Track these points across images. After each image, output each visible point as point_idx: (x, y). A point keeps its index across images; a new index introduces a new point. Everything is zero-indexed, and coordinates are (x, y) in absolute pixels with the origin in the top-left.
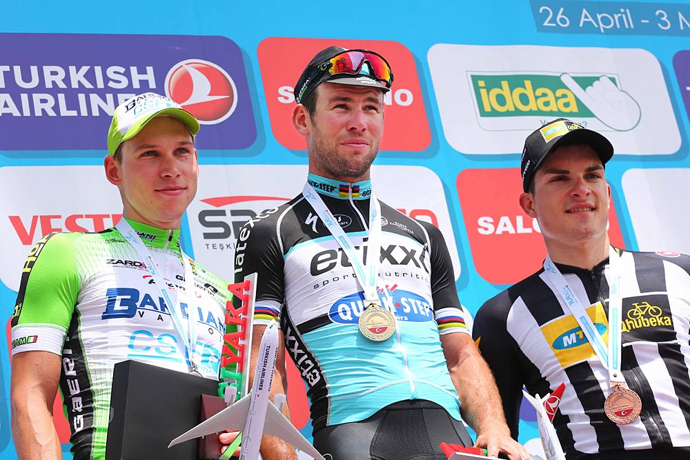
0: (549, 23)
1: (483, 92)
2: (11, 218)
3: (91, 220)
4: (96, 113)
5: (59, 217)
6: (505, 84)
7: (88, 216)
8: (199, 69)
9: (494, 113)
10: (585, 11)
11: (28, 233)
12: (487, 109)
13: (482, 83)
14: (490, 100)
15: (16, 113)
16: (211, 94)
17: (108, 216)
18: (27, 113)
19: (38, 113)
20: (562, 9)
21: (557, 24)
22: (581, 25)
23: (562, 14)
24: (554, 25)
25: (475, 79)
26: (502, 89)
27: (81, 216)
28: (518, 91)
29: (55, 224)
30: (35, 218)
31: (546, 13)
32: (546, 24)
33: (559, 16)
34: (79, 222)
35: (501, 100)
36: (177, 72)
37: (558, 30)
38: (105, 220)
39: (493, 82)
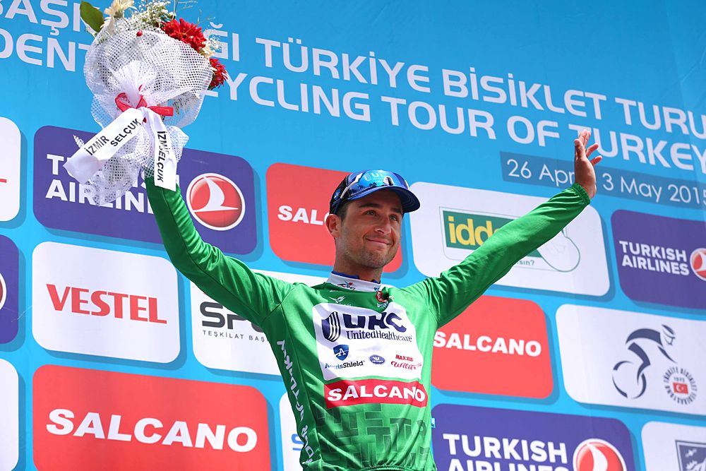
0: (514, 173)
1: (452, 226)
2: (48, 286)
3: (113, 297)
4: (128, 207)
5: (87, 291)
6: (470, 221)
7: (110, 294)
8: (217, 183)
9: (458, 245)
10: (545, 167)
11: (61, 300)
12: (453, 241)
13: (451, 219)
14: (456, 233)
15: (64, 198)
16: (223, 205)
17: (126, 296)
18: (72, 199)
19: (82, 201)
20: (526, 163)
21: (521, 175)
22: (540, 178)
23: (526, 167)
24: (518, 176)
25: (446, 214)
26: (467, 225)
27: (105, 293)
28: (480, 229)
29: (83, 296)
30: (68, 289)
31: (513, 165)
32: (511, 174)
33: (523, 169)
34: (102, 297)
35: (465, 234)
37: (521, 180)
38: (124, 299)
39: (461, 218)
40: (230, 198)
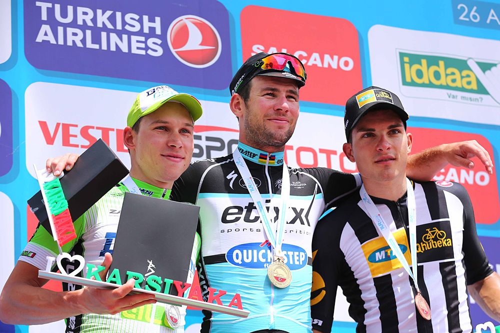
0: (465, 17)
1: (407, 66)
2: (40, 122)
3: (100, 131)
4: (113, 48)
5: (76, 126)
6: (424, 62)
7: (98, 128)
8: (195, 24)
9: (413, 84)
10: (492, 12)
11: (52, 135)
12: (408, 80)
13: (406, 59)
14: (411, 73)
15: (53, 41)
16: (201, 44)
17: (113, 130)
18: (61, 42)
20: (475, 8)
21: (469, 18)
22: (488, 21)
23: (475, 12)
24: (467, 19)
25: (402, 55)
26: (421, 65)
27: (93, 127)
28: (433, 68)
29: (72, 131)
30: (58, 125)
31: (463, 9)
32: (461, 18)
33: (473, 13)
34: (91, 132)
35: (420, 74)
36: (178, 24)
37: (470, 23)
38: (110, 132)
39: (415, 59)
40: (207, 38)
